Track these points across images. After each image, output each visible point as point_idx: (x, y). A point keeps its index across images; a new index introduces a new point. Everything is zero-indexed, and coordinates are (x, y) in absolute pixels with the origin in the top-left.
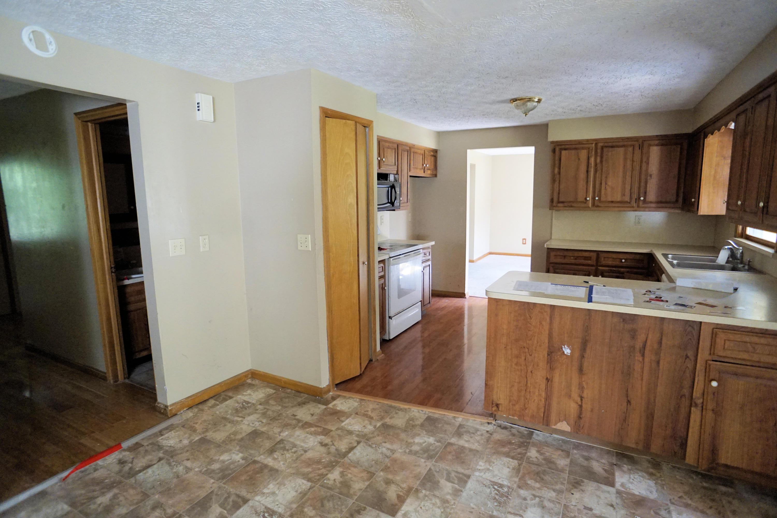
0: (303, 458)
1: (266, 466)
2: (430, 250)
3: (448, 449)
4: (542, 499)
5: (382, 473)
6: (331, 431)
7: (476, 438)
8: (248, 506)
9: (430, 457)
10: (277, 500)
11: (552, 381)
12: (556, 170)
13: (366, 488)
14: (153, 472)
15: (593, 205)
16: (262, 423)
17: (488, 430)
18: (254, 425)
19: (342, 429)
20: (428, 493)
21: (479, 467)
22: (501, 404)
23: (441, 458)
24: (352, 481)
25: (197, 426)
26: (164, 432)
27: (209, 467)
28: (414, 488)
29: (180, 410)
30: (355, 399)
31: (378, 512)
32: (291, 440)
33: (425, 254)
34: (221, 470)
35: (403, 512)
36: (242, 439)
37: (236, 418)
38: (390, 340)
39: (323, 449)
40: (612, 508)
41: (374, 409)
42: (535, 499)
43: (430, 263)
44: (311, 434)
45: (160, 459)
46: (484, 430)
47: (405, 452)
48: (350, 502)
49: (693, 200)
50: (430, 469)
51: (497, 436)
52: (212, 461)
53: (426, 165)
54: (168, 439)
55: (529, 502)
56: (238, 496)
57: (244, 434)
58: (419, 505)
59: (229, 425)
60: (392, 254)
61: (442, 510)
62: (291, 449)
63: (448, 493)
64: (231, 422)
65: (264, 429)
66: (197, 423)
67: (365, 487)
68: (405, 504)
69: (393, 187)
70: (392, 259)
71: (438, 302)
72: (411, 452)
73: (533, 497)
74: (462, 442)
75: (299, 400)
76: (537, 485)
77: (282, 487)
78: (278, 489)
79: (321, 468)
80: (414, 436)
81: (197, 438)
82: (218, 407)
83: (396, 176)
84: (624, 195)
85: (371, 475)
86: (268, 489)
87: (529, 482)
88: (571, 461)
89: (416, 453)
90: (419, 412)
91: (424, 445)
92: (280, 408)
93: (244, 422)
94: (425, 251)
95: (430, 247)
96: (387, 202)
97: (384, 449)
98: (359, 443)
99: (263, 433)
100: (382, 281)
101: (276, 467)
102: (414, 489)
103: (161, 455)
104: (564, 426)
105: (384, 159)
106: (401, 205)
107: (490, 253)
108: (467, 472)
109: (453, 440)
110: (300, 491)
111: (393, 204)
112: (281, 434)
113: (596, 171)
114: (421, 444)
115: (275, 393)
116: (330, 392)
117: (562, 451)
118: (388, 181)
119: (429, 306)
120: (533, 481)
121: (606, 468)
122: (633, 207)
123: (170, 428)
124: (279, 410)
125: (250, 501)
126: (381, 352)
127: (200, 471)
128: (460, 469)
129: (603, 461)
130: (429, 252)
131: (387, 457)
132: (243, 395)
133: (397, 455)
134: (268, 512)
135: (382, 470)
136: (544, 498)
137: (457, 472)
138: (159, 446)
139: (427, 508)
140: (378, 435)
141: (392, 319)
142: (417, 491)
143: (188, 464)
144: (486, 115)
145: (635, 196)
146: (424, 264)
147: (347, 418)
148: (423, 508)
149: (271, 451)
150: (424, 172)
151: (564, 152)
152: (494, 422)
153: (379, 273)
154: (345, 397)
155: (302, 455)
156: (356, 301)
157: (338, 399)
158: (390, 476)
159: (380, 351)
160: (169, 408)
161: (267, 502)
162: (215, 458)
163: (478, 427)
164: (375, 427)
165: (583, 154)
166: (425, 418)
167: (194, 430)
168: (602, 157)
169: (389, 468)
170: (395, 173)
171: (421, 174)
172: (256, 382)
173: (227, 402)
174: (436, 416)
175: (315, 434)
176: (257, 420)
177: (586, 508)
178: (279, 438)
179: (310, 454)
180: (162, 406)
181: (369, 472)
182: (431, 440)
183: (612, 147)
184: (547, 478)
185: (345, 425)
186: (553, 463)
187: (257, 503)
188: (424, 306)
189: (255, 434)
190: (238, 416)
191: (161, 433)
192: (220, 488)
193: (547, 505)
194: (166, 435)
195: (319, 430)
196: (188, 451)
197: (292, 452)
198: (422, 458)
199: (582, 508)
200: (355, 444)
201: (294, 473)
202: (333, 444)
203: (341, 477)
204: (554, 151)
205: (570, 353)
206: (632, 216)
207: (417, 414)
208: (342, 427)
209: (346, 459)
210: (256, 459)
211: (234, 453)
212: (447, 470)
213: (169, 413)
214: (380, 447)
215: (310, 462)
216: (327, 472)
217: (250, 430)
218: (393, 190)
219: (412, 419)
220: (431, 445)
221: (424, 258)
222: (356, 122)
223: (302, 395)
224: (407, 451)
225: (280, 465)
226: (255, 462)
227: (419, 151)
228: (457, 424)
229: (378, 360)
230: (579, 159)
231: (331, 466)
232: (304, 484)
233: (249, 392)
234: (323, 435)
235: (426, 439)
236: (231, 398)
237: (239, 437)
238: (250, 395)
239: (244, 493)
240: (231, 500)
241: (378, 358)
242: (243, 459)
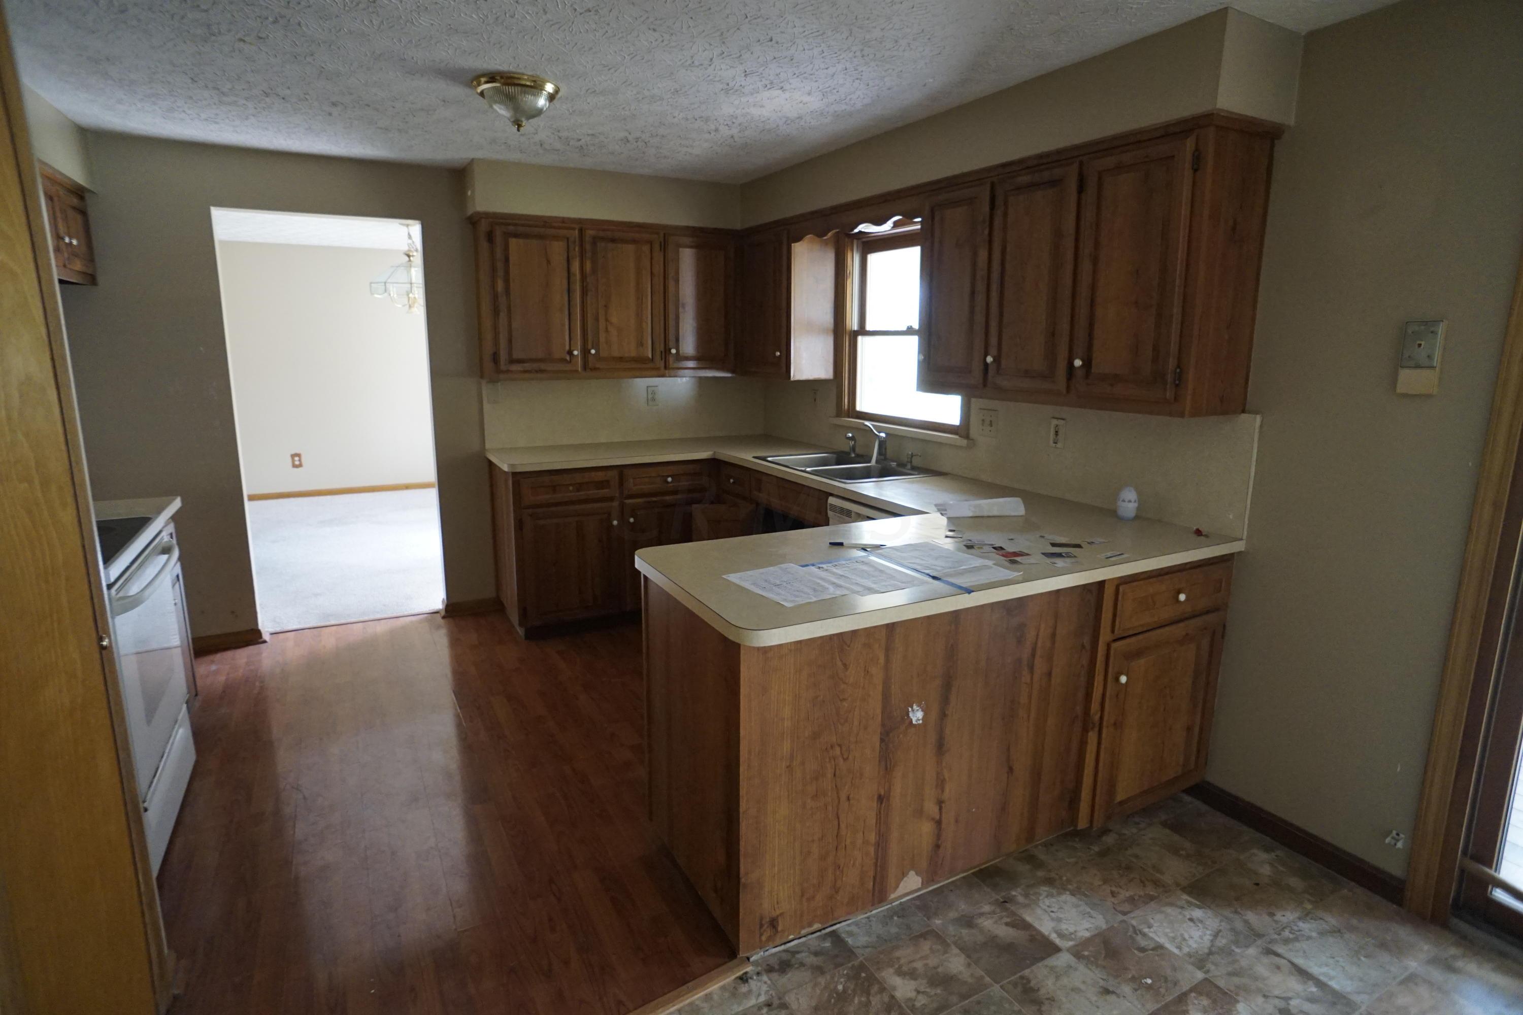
2: (171, 528)
11: (888, 800)
12: (501, 285)
15: (585, 367)
17: (763, 999)
22: (782, 914)
49: (778, 354)
51: (802, 1003)
53: (70, 240)
84: (641, 344)
88: (964, 951)
95: (172, 517)
104: (911, 883)
113: (584, 292)
117: (923, 937)
121: (1005, 920)
122: (658, 369)
129: (985, 908)
145: (660, 347)
150: (65, 265)
151: (513, 242)
152: (749, 969)
165: (557, 249)
168: (594, 261)
183: (613, 240)
186: (949, 978)
204: (489, 237)
205: (923, 719)
206: (641, 384)
230: (548, 262)
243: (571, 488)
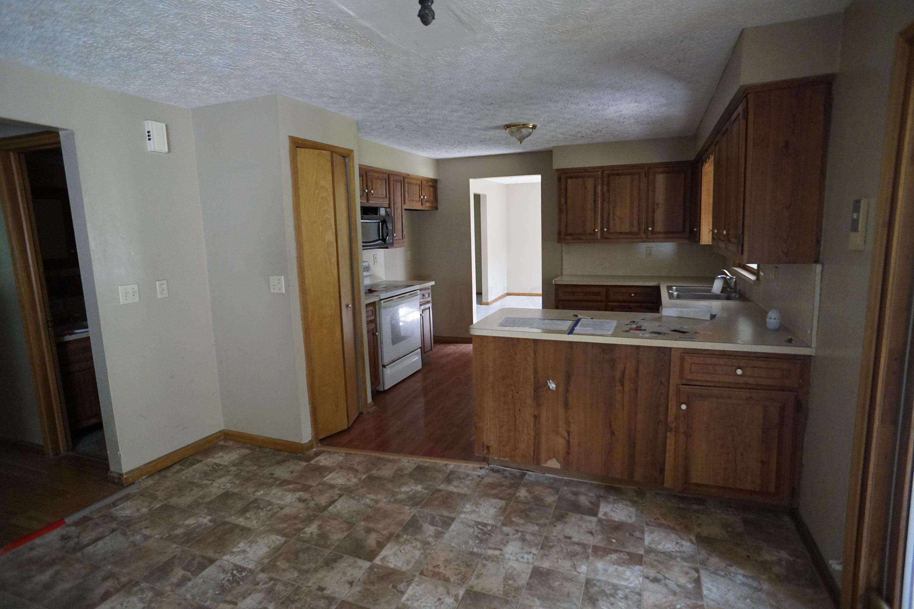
0: (278, 515)
1: (237, 526)
2: (429, 291)
3: (436, 495)
4: (524, 533)
5: (363, 523)
6: (312, 486)
7: (466, 483)
8: (215, 566)
9: (415, 504)
10: (247, 558)
11: (539, 418)
12: (563, 200)
13: (345, 538)
14: (105, 543)
15: (602, 236)
16: (235, 484)
17: (479, 474)
18: (225, 487)
19: (324, 484)
20: (409, 537)
21: (465, 510)
22: (492, 446)
23: (428, 504)
24: (330, 532)
25: (158, 493)
26: (119, 503)
27: (171, 533)
28: (394, 533)
29: (138, 478)
30: (340, 454)
31: (355, 558)
32: (267, 498)
33: (424, 296)
34: (185, 534)
35: (381, 557)
36: (211, 502)
37: (205, 482)
38: (385, 392)
39: (301, 505)
40: (590, 535)
41: (360, 463)
42: (517, 534)
43: (430, 305)
44: (289, 491)
45: (113, 530)
46: (475, 475)
47: (390, 501)
48: (327, 552)
49: (695, 229)
50: (414, 516)
51: (488, 480)
52: (175, 527)
53: (424, 197)
54: (123, 509)
55: (511, 537)
56: (204, 557)
57: (213, 497)
58: (399, 549)
59: (196, 489)
60: (383, 296)
61: (422, 552)
62: (266, 508)
63: (430, 536)
64: (200, 486)
65: (236, 490)
66: (157, 491)
67: (343, 537)
68: (385, 549)
69: (384, 222)
70: (382, 301)
71: (444, 349)
72: (396, 501)
73: (515, 532)
74: (451, 488)
75: (279, 458)
76: (522, 521)
77: (254, 545)
78: (250, 546)
79: (298, 523)
80: (400, 486)
81: (158, 506)
82: (184, 472)
83: (388, 210)
84: (632, 225)
85: (351, 525)
86: (239, 547)
87: (514, 519)
88: (560, 498)
89: (401, 501)
90: (409, 462)
91: (411, 493)
92: (256, 468)
93: (214, 484)
94: (423, 292)
95: (430, 288)
96: (377, 238)
97: (368, 500)
98: (340, 496)
99: (234, 494)
100: (372, 326)
101: (248, 526)
102: (395, 535)
103: (114, 526)
104: (554, 464)
105: (372, 192)
106: (394, 242)
107: (508, 294)
108: (453, 515)
109: (442, 487)
110: (273, 546)
111: (384, 240)
112: (256, 494)
113: (603, 200)
114: (406, 493)
115: (251, 453)
116: (313, 448)
117: (552, 488)
118: (378, 216)
119: (430, 353)
120: (518, 518)
121: (592, 501)
122: (642, 238)
123: (127, 498)
124: (255, 470)
125: (217, 561)
126: (373, 403)
127: (161, 538)
128: (446, 513)
129: (591, 494)
130: (429, 293)
131: (370, 507)
132: (214, 458)
133: (380, 505)
134: (237, 569)
135: (364, 520)
136: (527, 532)
137: (442, 516)
138: (112, 517)
139: (407, 551)
140: (363, 487)
141: (385, 368)
142: (398, 536)
143: (147, 532)
144: (483, 142)
145: (643, 227)
146: (423, 307)
147: (330, 473)
148: (403, 551)
149: (244, 511)
150: (422, 205)
151: (569, 181)
152: (487, 467)
153: (367, 317)
154: (329, 453)
155: (278, 512)
156: (339, 347)
157: (322, 455)
158: (371, 525)
159: (371, 403)
160: (125, 476)
161: (237, 560)
162: (178, 523)
163: (470, 472)
164: (360, 479)
165: (590, 182)
166: (414, 467)
167: (154, 498)
168: (608, 186)
169: (371, 517)
170: (387, 206)
171: (418, 206)
172: (230, 443)
173: (194, 467)
174: (427, 464)
175: (294, 490)
176: (230, 482)
177: (566, 537)
178: (253, 498)
179: (287, 511)
180: (116, 475)
181: (348, 523)
182: (419, 488)
183: (619, 175)
184: (533, 514)
185: (327, 479)
186: (542, 500)
187: (226, 562)
188: (425, 353)
189: (226, 495)
190: (207, 480)
191: (114, 504)
192: (183, 551)
193: (528, 538)
194: (122, 506)
195: (298, 486)
196: (147, 519)
197: (266, 510)
198: (407, 505)
199: (561, 537)
200: (337, 498)
201: (268, 530)
202: (313, 500)
203: (319, 530)
204: (559, 179)
205: (555, 388)
206: (643, 247)
207: (407, 464)
208: (324, 481)
209: (326, 512)
210: (226, 520)
211: (201, 516)
212: (431, 515)
213: (124, 482)
214: (364, 499)
215: (287, 518)
216: (303, 527)
217: (221, 492)
218: (384, 224)
219: (401, 469)
220: (417, 492)
221: (422, 300)
222: (332, 152)
223: (282, 453)
224: (392, 500)
225: (253, 524)
226: (225, 523)
227: (415, 182)
228: (448, 471)
229: (369, 412)
230: (586, 188)
231: (309, 520)
232: (277, 540)
233: (221, 454)
234: (302, 491)
235: (413, 487)
236: (199, 461)
237: (208, 500)
238: (222, 457)
239: (211, 554)
240: (196, 562)
241: (370, 410)
242: (210, 521)
243: (581, 294)
